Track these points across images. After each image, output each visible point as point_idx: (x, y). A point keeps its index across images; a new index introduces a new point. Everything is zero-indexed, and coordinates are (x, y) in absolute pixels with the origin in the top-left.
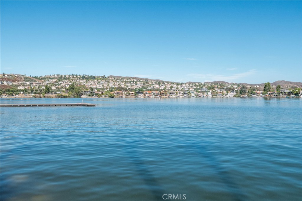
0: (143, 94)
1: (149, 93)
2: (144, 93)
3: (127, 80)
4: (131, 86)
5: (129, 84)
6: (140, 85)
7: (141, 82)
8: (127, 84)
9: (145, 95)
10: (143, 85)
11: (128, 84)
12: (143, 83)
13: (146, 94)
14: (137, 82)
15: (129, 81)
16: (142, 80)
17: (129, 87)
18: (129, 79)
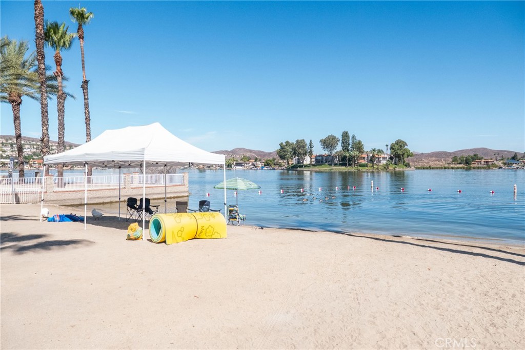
0: (29, 165)
1: (38, 164)
2: (31, 162)
3: (7, 140)
4: (12, 151)
5: (10, 148)
6: (29, 150)
7: (33, 145)
8: (5, 149)
9: (31, 166)
10: (35, 150)
11: (7, 148)
12: (35, 147)
13: (34, 164)
14: (25, 145)
15: (9, 143)
16: (34, 143)
17: (9, 154)
18: (11, 139)
